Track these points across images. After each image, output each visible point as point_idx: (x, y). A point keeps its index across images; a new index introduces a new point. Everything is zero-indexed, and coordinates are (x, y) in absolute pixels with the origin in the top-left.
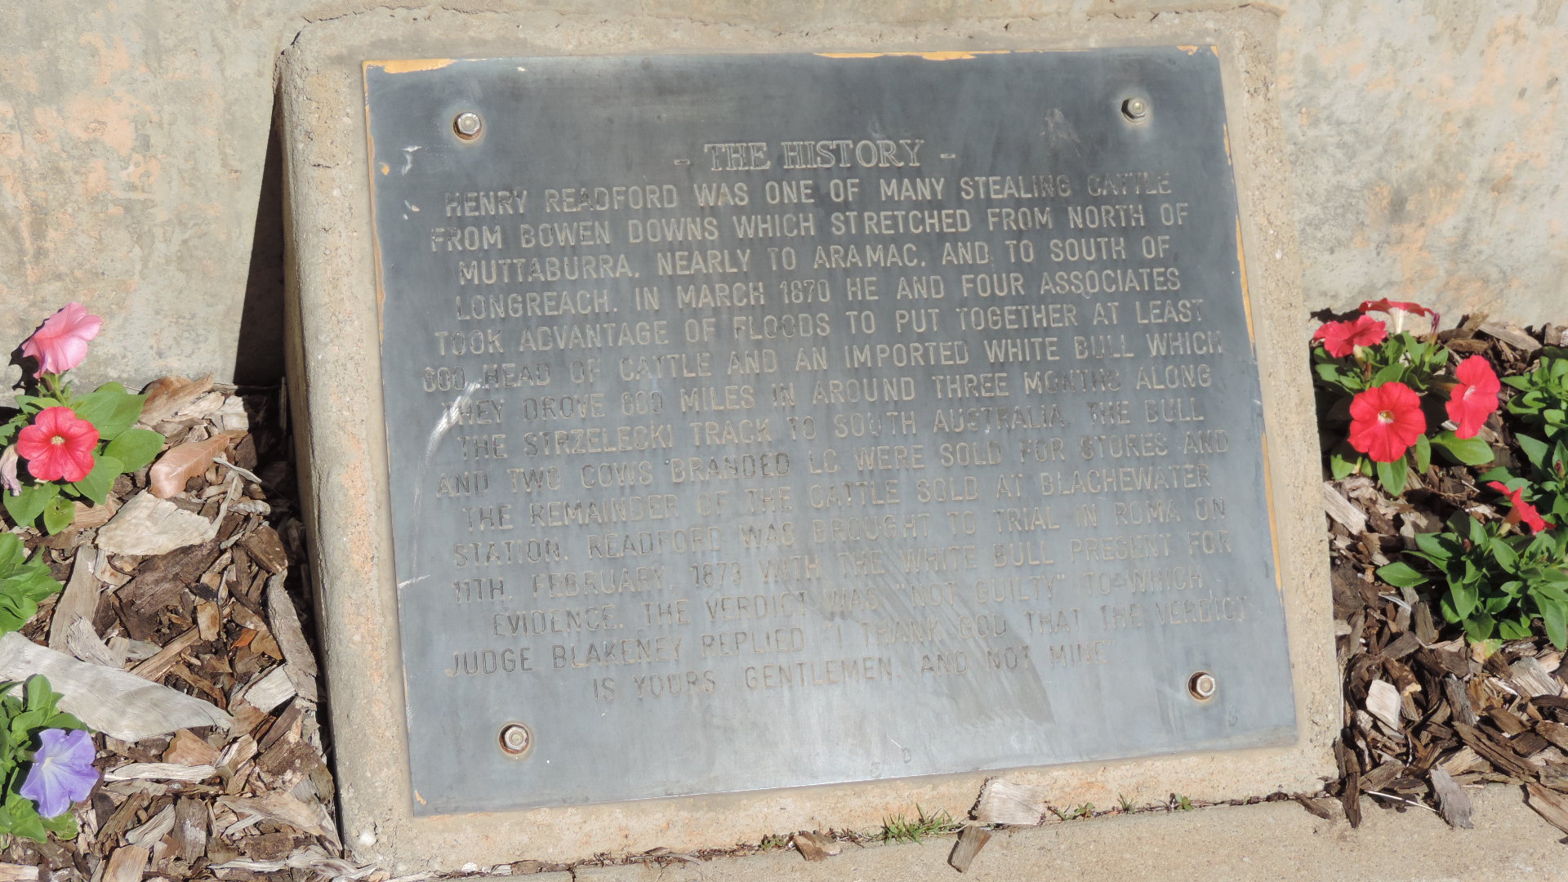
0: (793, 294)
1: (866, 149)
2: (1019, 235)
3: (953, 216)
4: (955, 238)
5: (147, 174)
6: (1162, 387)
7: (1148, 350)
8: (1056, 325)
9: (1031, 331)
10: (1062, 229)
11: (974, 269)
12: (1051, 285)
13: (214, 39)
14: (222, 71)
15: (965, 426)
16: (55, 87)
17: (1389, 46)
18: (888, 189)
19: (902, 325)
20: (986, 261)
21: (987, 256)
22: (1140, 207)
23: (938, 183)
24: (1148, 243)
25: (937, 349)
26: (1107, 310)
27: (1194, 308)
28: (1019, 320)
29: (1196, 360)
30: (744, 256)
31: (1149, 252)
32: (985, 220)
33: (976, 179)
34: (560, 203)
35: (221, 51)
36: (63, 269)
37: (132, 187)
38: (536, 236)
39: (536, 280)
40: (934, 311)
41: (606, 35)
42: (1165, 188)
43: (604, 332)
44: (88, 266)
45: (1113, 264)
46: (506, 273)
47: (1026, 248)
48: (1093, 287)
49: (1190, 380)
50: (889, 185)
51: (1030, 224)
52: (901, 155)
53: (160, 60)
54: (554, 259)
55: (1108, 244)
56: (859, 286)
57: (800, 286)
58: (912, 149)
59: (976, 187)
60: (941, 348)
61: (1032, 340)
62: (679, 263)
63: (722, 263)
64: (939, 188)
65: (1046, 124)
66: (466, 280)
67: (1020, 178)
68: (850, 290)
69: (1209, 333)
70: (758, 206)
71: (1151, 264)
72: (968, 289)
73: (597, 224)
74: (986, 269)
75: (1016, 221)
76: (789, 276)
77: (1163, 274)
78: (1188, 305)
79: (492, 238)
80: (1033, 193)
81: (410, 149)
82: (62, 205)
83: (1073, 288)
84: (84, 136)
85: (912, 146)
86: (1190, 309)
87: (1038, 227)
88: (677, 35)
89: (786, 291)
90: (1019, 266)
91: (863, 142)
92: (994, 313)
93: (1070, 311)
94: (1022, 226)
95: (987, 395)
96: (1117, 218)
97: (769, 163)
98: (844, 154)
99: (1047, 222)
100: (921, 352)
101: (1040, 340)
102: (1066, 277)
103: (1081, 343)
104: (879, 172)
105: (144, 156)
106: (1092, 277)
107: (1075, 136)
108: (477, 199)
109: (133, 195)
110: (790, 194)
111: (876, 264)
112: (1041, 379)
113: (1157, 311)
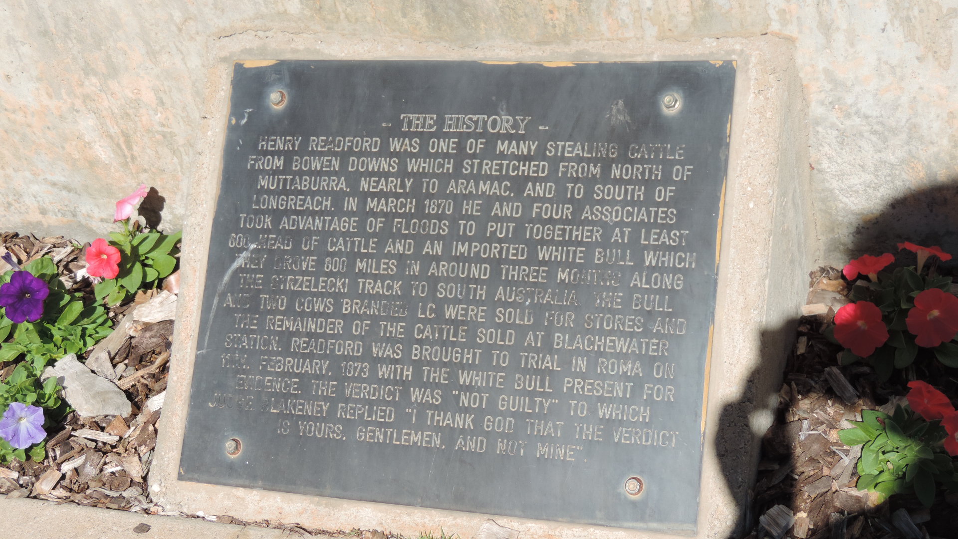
0: (431, 208)
1: (495, 121)
2: (576, 180)
3: (538, 166)
4: (535, 180)
5: (167, 118)
6: (648, 286)
7: (644, 261)
8: (587, 240)
9: (570, 243)
10: (605, 177)
11: (543, 200)
12: (589, 214)
13: (177, 47)
14: (185, 64)
15: (515, 299)
16: (113, 71)
17: (886, 63)
18: (502, 146)
19: (491, 231)
20: (552, 196)
21: (553, 192)
22: (660, 167)
23: (533, 144)
24: (660, 191)
25: (508, 249)
26: (623, 233)
27: (681, 237)
28: (563, 235)
29: (675, 271)
30: (409, 182)
31: (659, 197)
32: (557, 170)
33: (558, 143)
34: (317, 145)
35: (182, 53)
36: (146, 166)
37: (163, 125)
38: (301, 163)
39: (296, 188)
40: (512, 225)
41: (363, 48)
42: (680, 155)
43: (324, 221)
44: (156, 166)
45: (633, 203)
46: (281, 183)
47: (579, 189)
48: (616, 217)
49: (668, 284)
50: (503, 144)
51: (585, 173)
52: (515, 126)
53: (155, 58)
54: (307, 177)
55: (633, 190)
56: (470, 206)
57: (436, 204)
58: (523, 123)
59: (556, 148)
60: (511, 248)
61: (569, 248)
62: (372, 184)
63: (395, 186)
64: (533, 148)
65: (611, 109)
66: (261, 186)
67: (586, 144)
68: (465, 207)
69: (688, 254)
70: (424, 153)
71: (658, 205)
72: (536, 212)
73: (334, 158)
74: (551, 201)
75: (577, 172)
76: (431, 196)
77: (665, 213)
78: (678, 234)
79: (279, 163)
80: (592, 155)
81: (248, 110)
82: (135, 133)
83: (603, 217)
84: (133, 97)
85: (522, 121)
86: (678, 237)
87: (590, 176)
88: (402, 49)
89: (428, 205)
90: (572, 201)
91: (494, 117)
92: (549, 229)
93: (598, 231)
94: (580, 175)
95: (533, 280)
96: (643, 174)
97: (435, 127)
98: (480, 124)
99: (597, 173)
100: (498, 249)
101: (574, 248)
102: (600, 210)
103: (600, 253)
104: (499, 136)
105: (163, 108)
106: (617, 211)
107: (628, 118)
108: (275, 141)
109: (165, 129)
110: (443, 146)
111: (484, 193)
112: (569, 273)
113: (656, 237)
